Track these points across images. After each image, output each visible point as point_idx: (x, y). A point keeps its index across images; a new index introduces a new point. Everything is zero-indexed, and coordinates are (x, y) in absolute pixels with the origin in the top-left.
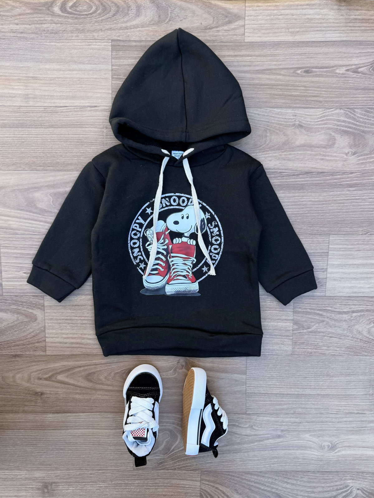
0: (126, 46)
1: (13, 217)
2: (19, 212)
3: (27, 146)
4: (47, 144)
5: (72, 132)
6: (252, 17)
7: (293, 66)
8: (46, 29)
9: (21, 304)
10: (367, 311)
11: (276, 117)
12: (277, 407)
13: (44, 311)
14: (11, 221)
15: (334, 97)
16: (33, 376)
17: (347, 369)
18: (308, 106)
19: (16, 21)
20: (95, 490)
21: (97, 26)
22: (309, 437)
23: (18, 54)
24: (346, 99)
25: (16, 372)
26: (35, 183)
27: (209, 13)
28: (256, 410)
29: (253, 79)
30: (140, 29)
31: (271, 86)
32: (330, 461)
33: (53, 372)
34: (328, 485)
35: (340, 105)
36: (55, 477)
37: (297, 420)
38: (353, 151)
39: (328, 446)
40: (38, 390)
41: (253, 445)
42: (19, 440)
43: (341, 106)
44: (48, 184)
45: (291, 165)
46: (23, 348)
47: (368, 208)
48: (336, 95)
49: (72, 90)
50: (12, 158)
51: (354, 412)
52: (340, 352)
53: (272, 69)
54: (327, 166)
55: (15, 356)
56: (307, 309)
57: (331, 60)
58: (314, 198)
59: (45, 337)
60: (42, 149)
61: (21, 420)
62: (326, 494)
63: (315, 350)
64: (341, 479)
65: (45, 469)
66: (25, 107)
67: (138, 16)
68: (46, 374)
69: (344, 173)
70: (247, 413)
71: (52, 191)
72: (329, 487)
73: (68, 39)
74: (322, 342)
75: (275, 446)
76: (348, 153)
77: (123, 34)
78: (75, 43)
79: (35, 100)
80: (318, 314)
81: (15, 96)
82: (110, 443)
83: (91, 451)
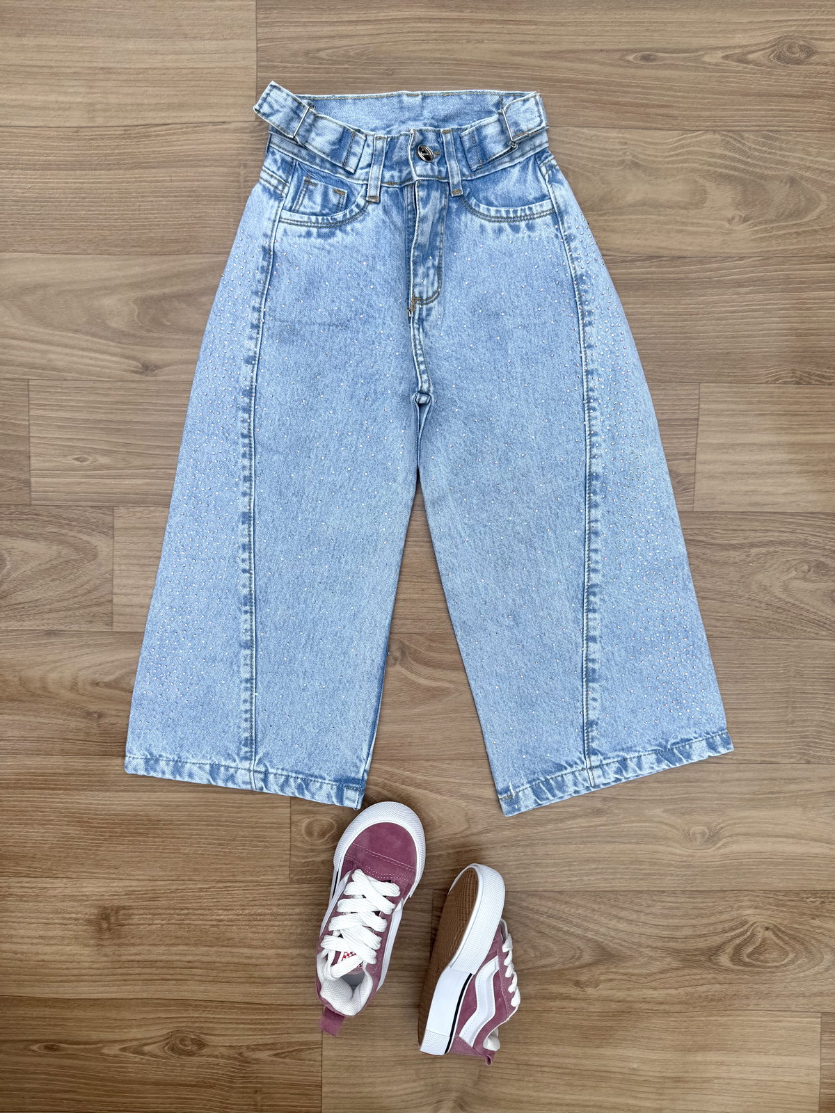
1: (58, 345)
2: (70, 334)
3: (91, 206)
4: (131, 202)
5: (179, 176)
7: (620, 47)
9: (68, 524)
10: (782, 543)
11: (586, 146)
13: (113, 538)
14: (54, 353)
15: (702, 109)
16: (83, 678)
17: (738, 667)
18: (649, 125)
20: (207, 927)
22: (662, 815)
24: (725, 113)
25: (49, 668)
26: (106, 280)
32: (708, 867)
33: (124, 670)
34: (705, 921)
35: (713, 124)
36: (126, 895)
38: (743, 215)
39: (703, 834)
40: (93, 707)
42: (54, 812)
43: (715, 126)
46: (66, 617)
47: (777, 329)
48: (705, 104)
51: (756, 758)
52: (724, 630)
53: (577, 51)
54: (691, 245)
55: (50, 633)
57: (692, 37)
58: (667, 308)
59: (112, 593)
60: (121, 212)
61: (57, 771)
62: (700, 942)
64: (732, 907)
65: (105, 876)
66: (88, 129)
68: (109, 673)
69: (727, 258)
71: (139, 294)
72: (706, 925)
75: (590, 834)
76: (733, 218)
79: (108, 114)
81: (70, 108)
82: (242, 823)
83: (201, 839)
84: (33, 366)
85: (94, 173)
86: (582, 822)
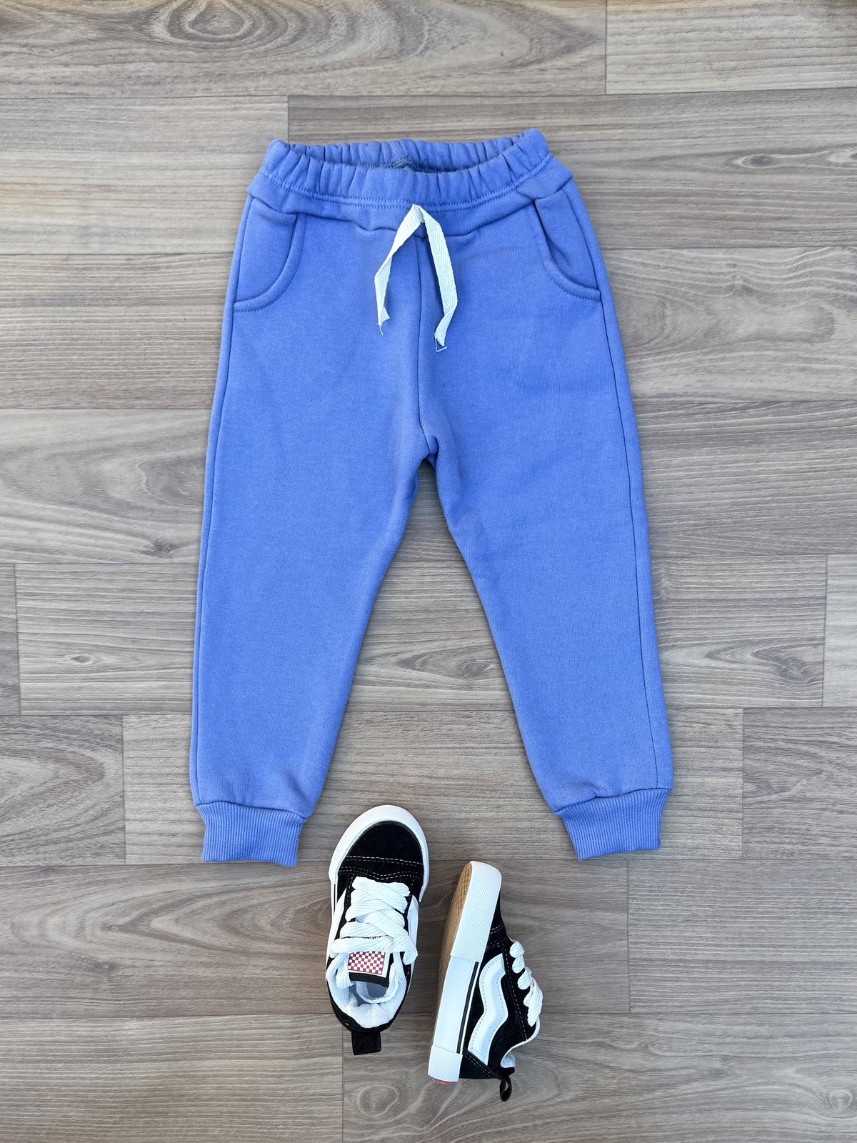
0: (323, 109)
1: (50, 522)
2: (63, 508)
3: (87, 349)
4: (134, 344)
5: (194, 315)
6: (623, 37)
7: (726, 149)
8: (133, 75)
9: (66, 738)
11: (687, 271)
12: (711, 996)
13: (123, 753)
15: (827, 220)
16: (91, 922)
18: (764, 242)
19: (64, 58)
21: (253, 65)
22: (795, 1075)
23: (66, 134)
25: (48, 911)
26: (105, 439)
27: (520, 30)
28: (655, 1004)
29: (629, 180)
30: (357, 69)
31: (673, 197)
32: (852, 1138)
33: (142, 910)
35: (842, 238)
37: (763, 1030)
39: (846, 1099)
40: (103, 957)
41: (650, 1096)
42: (52, 1090)
43: (844, 241)
44: (135, 441)
45: (726, 384)
46: (67, 850)
48: (832, 214)
49: (193, 216)
50: (48, 379)
53: (673, 157)
54: (816, 385)
55: (48, 870)
56: (777, 740)
57: (815, 133)
58: (786, 465)
59: (124, 819)
60: (121, 357)
61: (57, 1038)
63: (800, 847)
66: (81, 257)
67: (352, 39)
68: (124, 914)
70: (633, 1011)
71: (147, 457)
73: (185, 95)
74: (818, 825)
75: (706, 1101)
77: (317, 82)
78: (201, 104)
79: (106, 239)
80: (806, 754)
81: (58, 231)
82: (283, 1096)
83: (234, 1117)
84: (18, 548)
85: (88, 309)
86: (698, 1086)
